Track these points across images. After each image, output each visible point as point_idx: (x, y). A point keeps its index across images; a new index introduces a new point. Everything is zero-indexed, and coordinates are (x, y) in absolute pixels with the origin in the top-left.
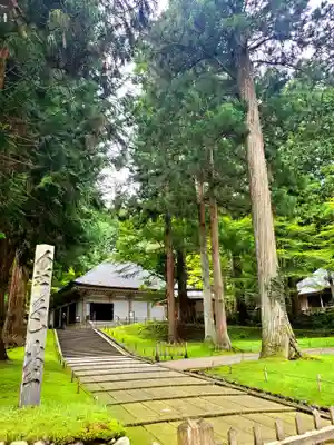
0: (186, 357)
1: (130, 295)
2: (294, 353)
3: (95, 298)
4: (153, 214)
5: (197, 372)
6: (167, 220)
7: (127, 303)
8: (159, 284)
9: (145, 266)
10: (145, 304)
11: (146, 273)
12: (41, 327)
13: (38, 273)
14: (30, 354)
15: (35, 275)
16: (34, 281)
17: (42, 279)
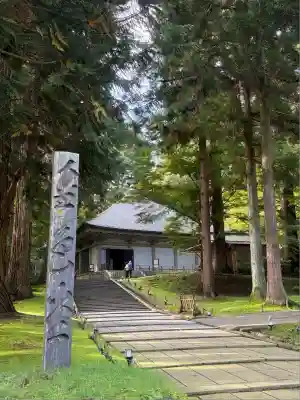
1: (153, 239)
5: (249, 331)
10: (171, 251)
12: (66, 263)
13: (59, 190)
14: (53, 300)
15: (55, 193)
16: (54, 202)
17: (65, 199)
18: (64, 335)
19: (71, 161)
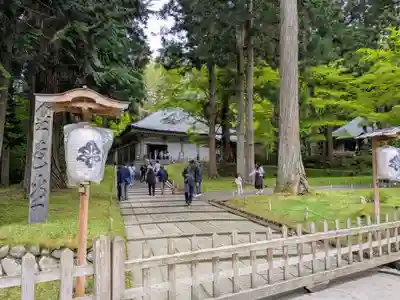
1: (182, 138)
2: (303, 189)
3: (151, 140)
9: (192, 113)
10: (194, 146)
11: (192, 119)
12: (44, 164)
14: (35, 185)
17: (42, 125)
18: (41, 205)
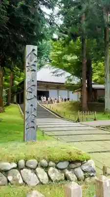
0: (95, 120)
4: (74, 36)
5: (104, 128)
6: (83, 40)
7: (56, 91)
8: (76, 81)
10: (66, 91)
11: (68, 74)
12: (33, 96)
13: (28, 63)
14: (28, 112)
15: (27, 65)
16: (27, 69)
17: (31, 68)
18: (33, 127)
19: (33, 50)
